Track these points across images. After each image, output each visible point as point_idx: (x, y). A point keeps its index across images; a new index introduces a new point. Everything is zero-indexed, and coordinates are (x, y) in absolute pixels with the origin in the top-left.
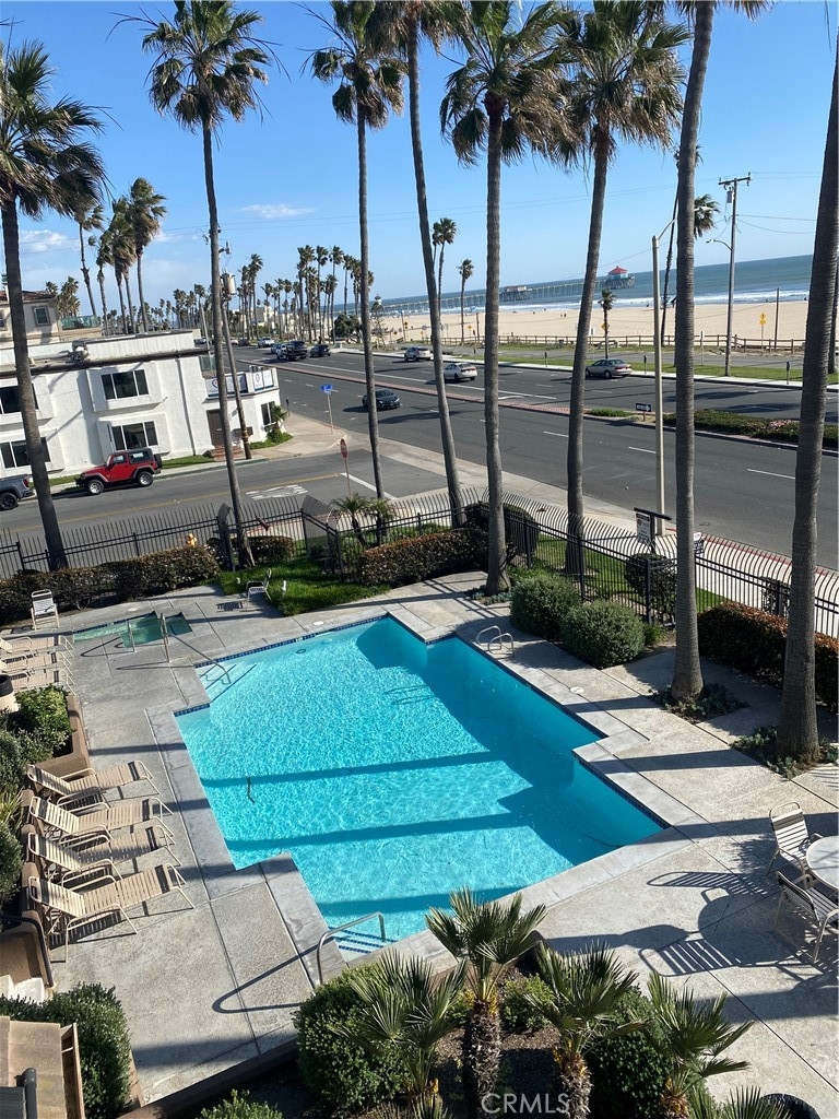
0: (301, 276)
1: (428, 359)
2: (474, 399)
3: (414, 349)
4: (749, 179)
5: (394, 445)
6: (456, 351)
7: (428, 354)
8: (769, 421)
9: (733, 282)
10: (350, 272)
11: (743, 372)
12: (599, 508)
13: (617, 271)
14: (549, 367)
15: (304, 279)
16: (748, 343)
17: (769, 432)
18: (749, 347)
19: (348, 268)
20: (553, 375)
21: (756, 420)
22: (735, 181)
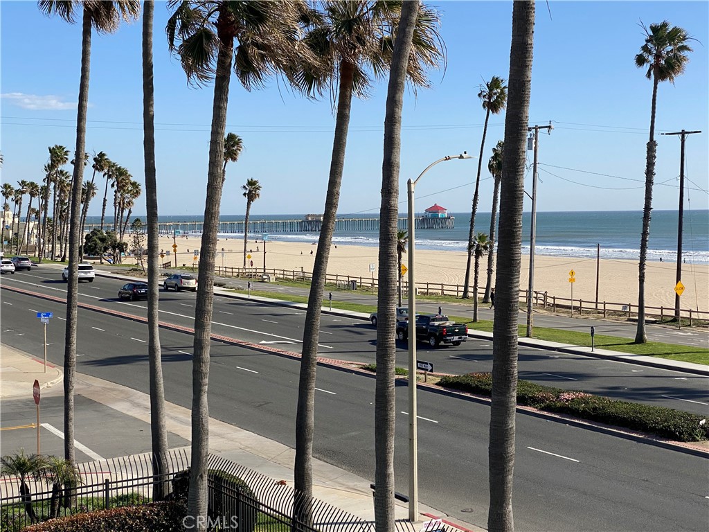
0: (49, 179)
1: (193, 290)
2: (235, 340)
3: (176, 277)
4: (550, 127)
5: (122, 392)
6: (230, 283)
7: (193, 283)
8: (560, 392)
9: (535, 234)
10: (111, 181)
11: (548, 333)
12: (351, 484)
13: (435, 209)
14: (334, 310)
15: (52, 184)
16: (557, 302)
17: (558, 405)
18: (558, 306)
19: (110, 177)
20: (336, 320)
21: (546, 389)
22: (536, 128)
